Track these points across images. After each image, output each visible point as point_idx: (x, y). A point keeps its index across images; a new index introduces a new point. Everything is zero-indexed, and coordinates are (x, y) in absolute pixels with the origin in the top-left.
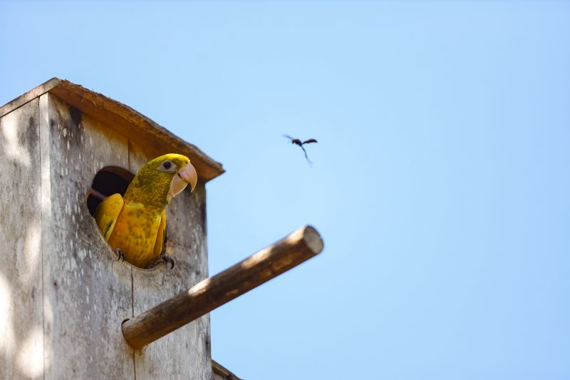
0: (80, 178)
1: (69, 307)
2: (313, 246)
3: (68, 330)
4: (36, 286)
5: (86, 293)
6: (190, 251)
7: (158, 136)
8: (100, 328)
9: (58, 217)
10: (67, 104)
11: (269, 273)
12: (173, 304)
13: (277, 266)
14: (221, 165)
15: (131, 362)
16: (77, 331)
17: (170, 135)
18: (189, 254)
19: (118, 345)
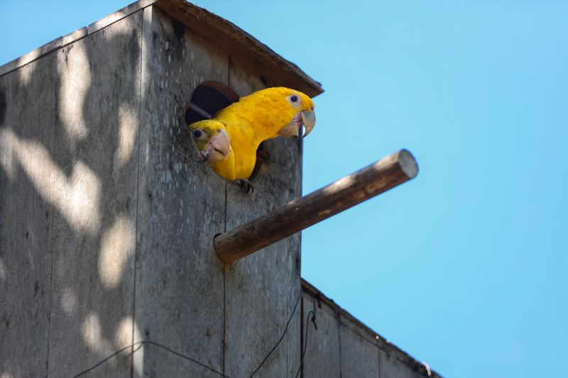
0: (180, 91)
1: (162, 219)
2: (408, 170)
3: (160, 241)
4: (130, 196)
5: (180, 206)
6: (285, 169)
7: (259, 53)
8: (192, 241)
9: (155, 129)
10: (171, 17)
11: (362, 195)
12: (265, 221)
13: (371, 188)
14: (320, 84)
15: (221, 276)
16: (169, 242)
17: (271, 53)
18: (284, 172)
19: (209, 259)
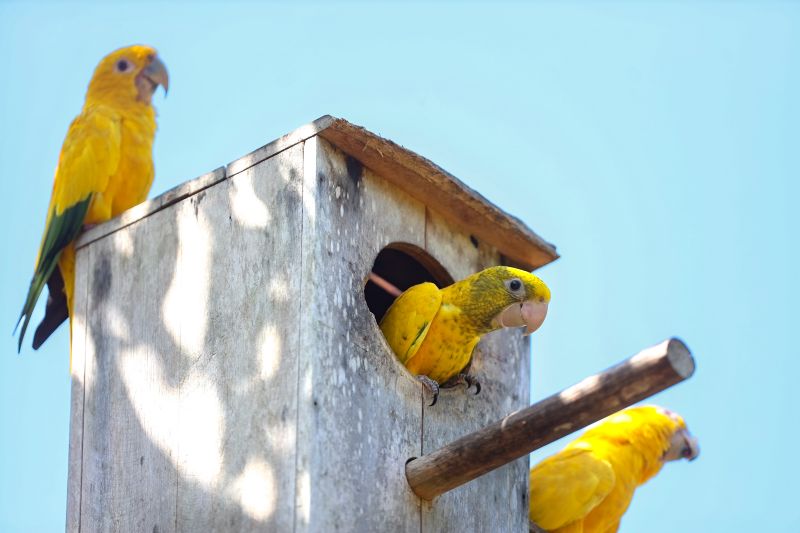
0: (357, 257)
1: (332, 436)
2: (680, 367)
3: (331, 469)
4: (288, 404)
5: (357, 418)
6: (505, 366)
7: (467, 203)
8: (375, 469)
9: (323, 310)
10: (343, 153)
11: (616, 403)
12: (478, 440)
13: (628, 392)
14: (554, 247)
15: (416, 517)
16: (342, 470)
17: (484, 202)
18: (504, 371)
19: (400, 494)
